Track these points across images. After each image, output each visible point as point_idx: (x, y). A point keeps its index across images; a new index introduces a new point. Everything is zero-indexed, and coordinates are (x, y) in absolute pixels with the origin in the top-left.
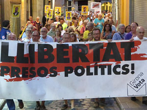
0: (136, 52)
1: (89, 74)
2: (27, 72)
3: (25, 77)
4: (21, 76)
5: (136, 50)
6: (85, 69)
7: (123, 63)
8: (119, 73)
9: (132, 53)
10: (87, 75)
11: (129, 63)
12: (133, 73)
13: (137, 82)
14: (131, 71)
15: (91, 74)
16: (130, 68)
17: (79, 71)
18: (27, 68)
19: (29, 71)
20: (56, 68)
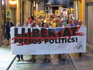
0: (78, 32)
1: (56, 42)
2: (27, 41)
3: (26, 43)
4: (24, 43)
5: (78, 31)
6: (55, 40)
7: (72, 37)
8: (70, 42)
9: (76, 33)
10: (55, 43)
11: (75, 37)
12: (77, 42)
13: (79, 46)
14: (75, 41)
15: (58, 43)
16: (75, 39)
17: (52, 41)
18: (27, 39)
19: (28, 41)
20: (40, 40)
